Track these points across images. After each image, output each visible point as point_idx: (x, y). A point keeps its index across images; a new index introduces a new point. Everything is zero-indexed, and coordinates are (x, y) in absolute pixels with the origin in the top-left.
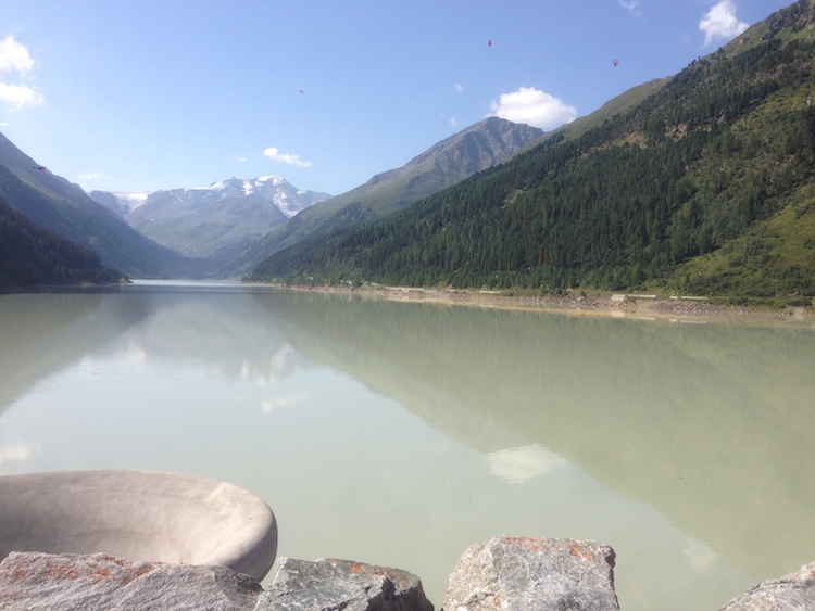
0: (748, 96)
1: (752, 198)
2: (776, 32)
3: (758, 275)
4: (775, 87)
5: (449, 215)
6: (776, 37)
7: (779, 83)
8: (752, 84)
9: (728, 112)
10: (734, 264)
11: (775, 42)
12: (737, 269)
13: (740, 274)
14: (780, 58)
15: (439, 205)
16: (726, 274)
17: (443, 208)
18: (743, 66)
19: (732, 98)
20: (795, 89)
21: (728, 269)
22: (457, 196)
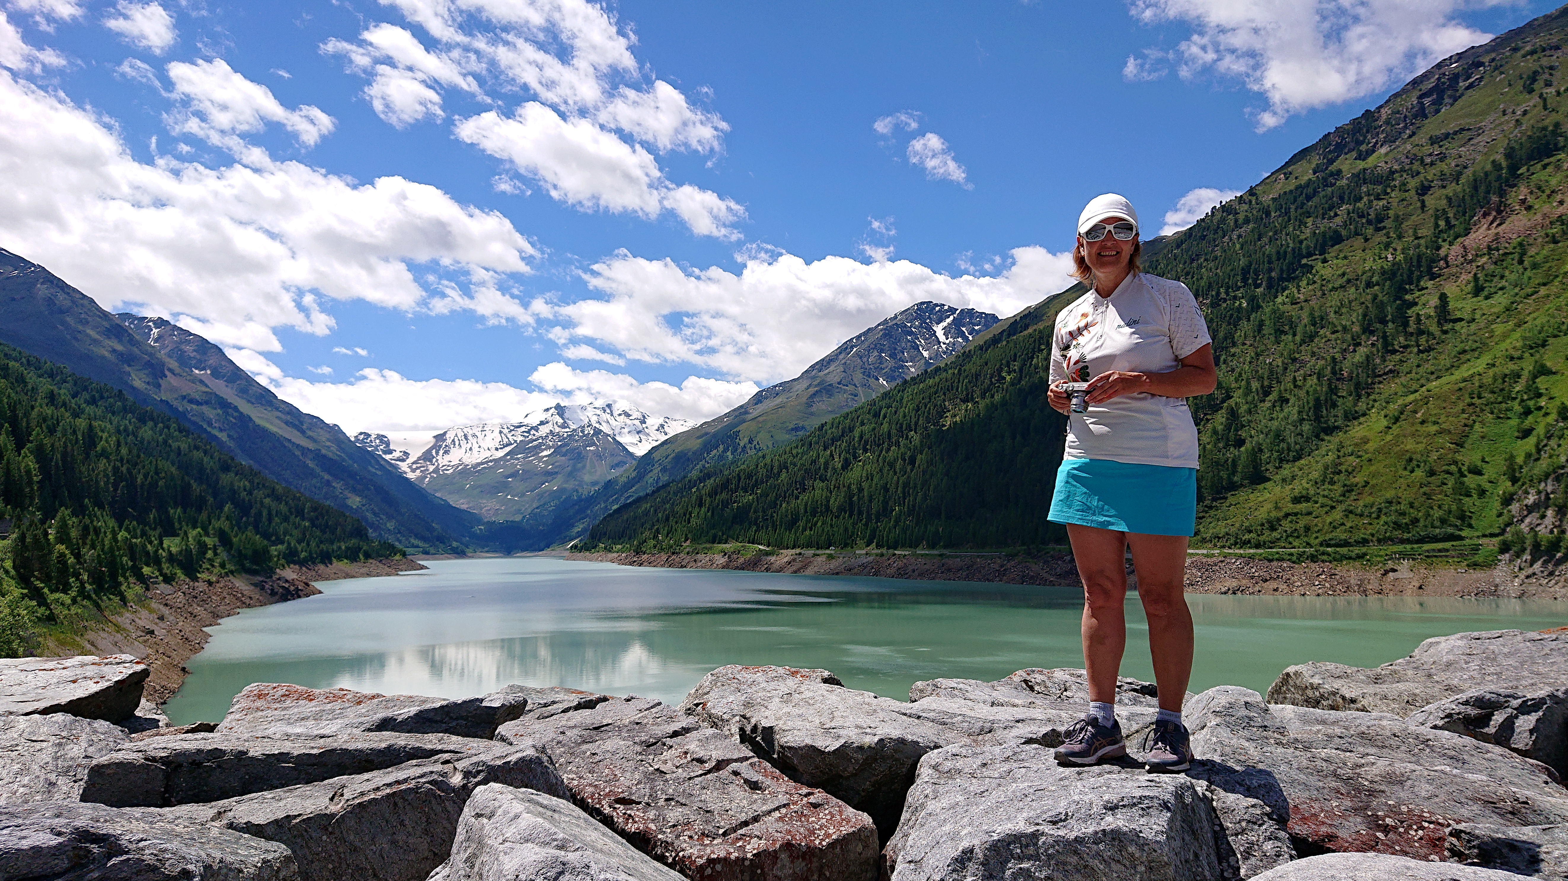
0: (1298, 254)
1: (1317, 400)
2: (1331, 162)
3: (1337, 515)
4: (1337, 239)
5: (866, 443)
6: (1333, 168)
7: (1344, 233)
8: (1303, 237)
9: (1270, 278)
10: (1296, 500)
11: (1332, 174)
12: (1303, 506)
13: (1310, 513)
14: (1342, 198)
15: (851, 430)
16: (1287, 515)
17: (857, 433)
18: (1287, 212)
19: (1274, 257)
20: (1366, 240)
21: (1290, 507)
22: (876, 415)
